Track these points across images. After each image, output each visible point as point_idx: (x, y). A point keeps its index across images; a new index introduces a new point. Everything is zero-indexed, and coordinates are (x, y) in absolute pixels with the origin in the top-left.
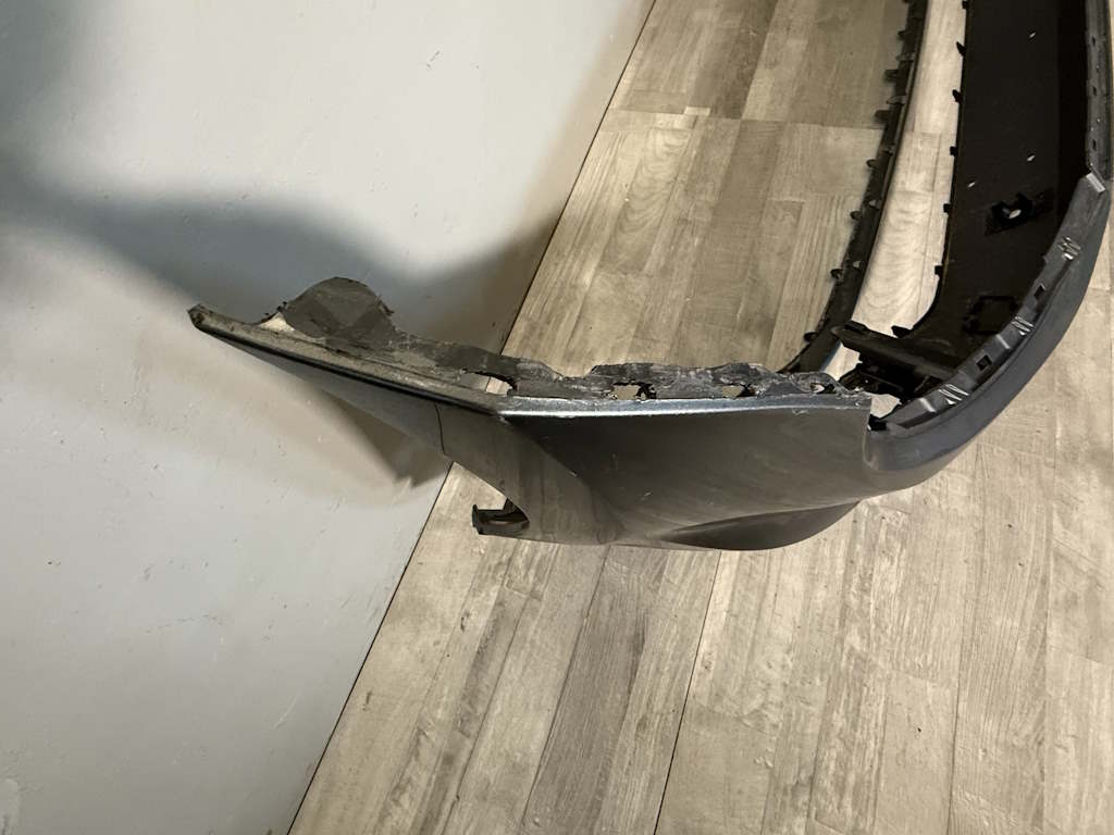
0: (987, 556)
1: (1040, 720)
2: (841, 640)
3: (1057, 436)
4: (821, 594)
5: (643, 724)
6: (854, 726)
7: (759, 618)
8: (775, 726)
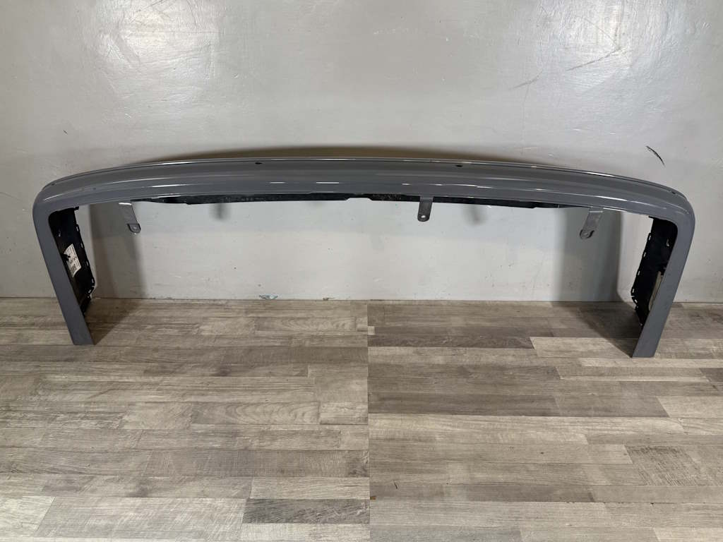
0: (95, 454)
1: (21, 472)
2: (62, 413)
3: (156, 478)
4: (83, 406)
5: (38, 366)
6: (28, 419)
7: (74, 390)
8: (31, 399)
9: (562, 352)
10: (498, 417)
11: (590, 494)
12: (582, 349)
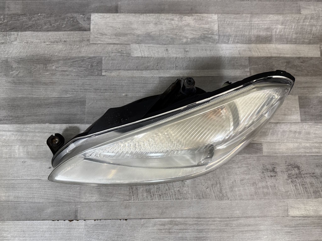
9: (118, 35)
10: (22, 126)
11: (76, 211)
12: (140, 31)
